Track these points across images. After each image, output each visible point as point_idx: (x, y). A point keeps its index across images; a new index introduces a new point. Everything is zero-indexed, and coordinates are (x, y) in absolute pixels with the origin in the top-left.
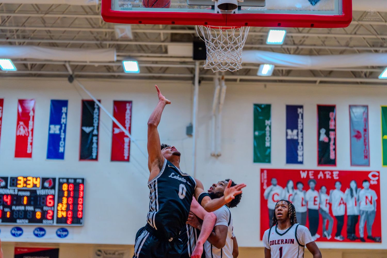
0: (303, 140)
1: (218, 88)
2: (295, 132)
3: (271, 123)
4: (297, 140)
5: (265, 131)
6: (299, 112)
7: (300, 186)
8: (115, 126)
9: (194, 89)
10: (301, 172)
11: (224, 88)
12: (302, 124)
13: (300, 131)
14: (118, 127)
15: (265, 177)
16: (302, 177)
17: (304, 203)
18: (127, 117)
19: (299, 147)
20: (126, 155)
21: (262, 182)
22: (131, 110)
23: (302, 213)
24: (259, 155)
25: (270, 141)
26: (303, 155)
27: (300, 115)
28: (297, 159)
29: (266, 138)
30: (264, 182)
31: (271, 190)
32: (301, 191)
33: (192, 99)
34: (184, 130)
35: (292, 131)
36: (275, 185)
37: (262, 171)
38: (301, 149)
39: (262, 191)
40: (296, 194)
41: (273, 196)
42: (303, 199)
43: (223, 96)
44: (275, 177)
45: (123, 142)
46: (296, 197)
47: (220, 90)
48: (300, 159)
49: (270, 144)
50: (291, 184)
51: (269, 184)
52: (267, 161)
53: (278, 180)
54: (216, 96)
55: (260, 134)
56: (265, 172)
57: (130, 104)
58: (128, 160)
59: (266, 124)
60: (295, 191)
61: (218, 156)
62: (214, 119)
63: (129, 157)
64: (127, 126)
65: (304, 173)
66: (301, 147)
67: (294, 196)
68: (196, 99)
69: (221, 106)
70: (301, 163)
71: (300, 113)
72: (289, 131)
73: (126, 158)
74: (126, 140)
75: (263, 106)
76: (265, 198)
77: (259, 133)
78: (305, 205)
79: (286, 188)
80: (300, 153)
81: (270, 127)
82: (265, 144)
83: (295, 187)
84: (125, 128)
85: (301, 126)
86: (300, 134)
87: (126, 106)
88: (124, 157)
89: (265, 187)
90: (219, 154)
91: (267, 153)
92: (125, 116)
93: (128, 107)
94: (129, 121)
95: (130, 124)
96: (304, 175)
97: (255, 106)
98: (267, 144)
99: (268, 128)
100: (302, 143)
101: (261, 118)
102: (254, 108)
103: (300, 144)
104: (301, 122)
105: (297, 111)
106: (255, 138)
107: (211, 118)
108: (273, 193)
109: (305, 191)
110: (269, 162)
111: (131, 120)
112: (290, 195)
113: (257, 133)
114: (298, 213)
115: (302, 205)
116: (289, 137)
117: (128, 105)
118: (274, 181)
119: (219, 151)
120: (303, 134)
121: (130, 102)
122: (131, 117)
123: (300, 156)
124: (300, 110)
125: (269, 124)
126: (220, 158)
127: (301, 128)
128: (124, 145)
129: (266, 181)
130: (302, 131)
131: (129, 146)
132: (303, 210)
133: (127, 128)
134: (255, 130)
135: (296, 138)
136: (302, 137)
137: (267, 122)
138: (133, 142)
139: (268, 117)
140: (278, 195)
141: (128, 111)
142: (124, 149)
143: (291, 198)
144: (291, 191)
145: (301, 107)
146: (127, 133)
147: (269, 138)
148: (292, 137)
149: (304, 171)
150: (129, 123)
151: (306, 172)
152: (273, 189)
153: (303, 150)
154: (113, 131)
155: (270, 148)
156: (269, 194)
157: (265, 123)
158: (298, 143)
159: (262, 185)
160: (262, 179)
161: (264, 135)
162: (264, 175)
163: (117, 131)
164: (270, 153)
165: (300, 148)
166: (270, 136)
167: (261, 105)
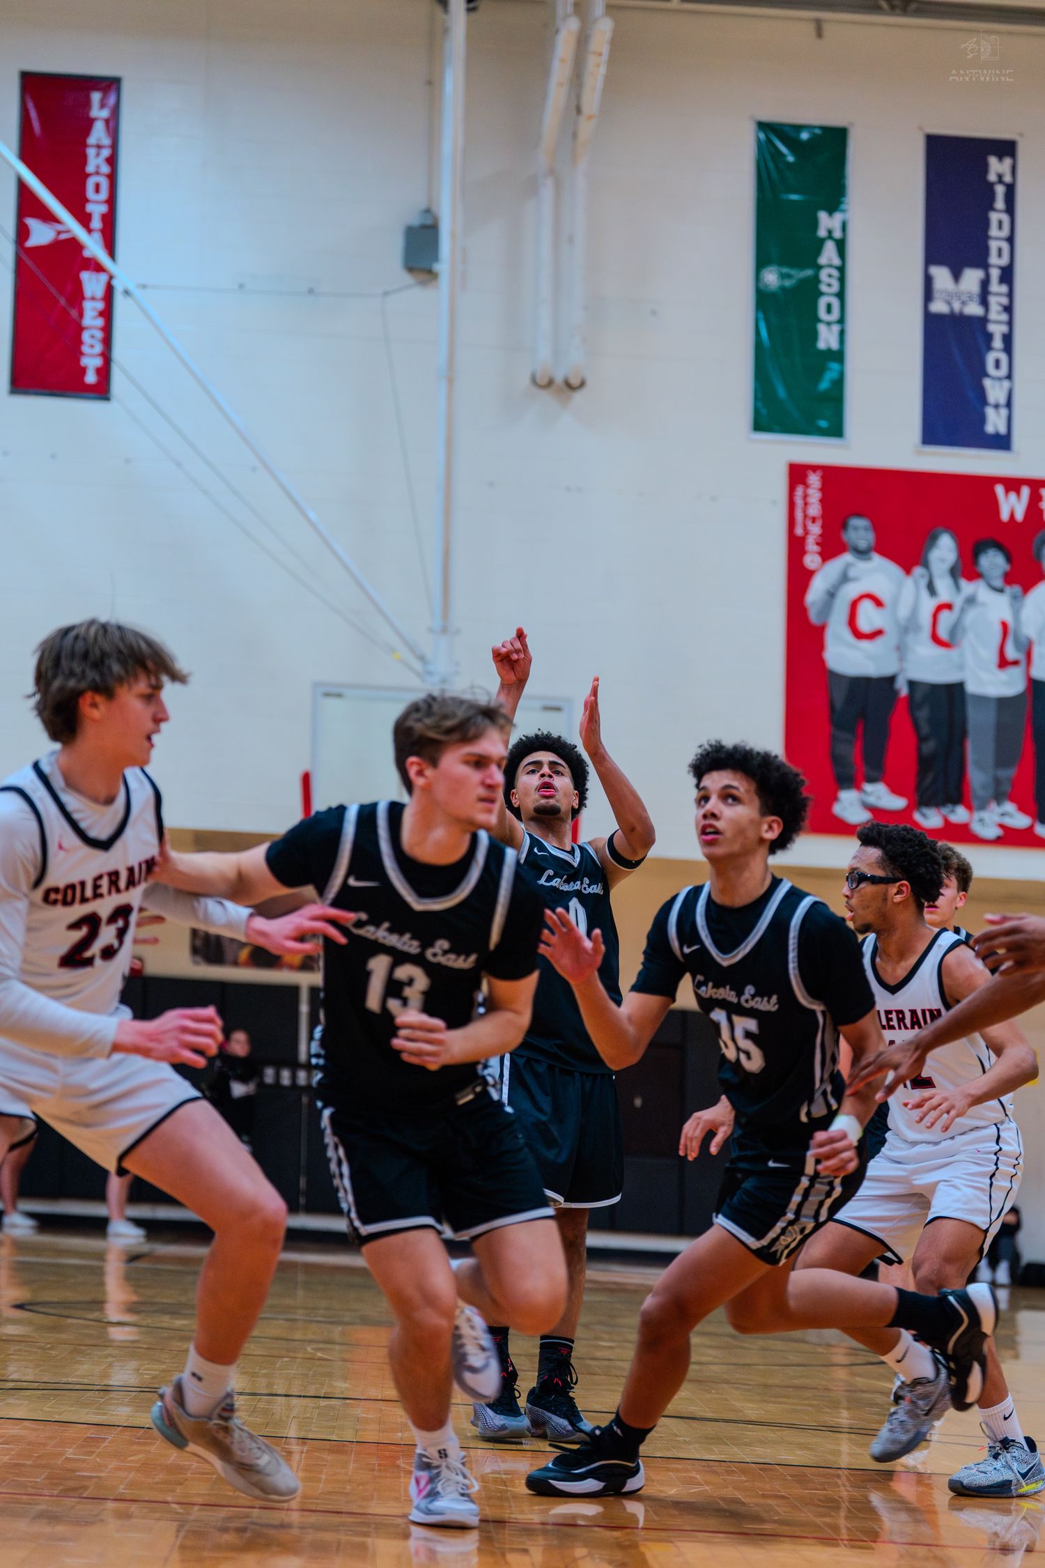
0: (1010, 323)
1: (569, 28)
2: (972, 277)
3: (844, 227)
4: (984, 321)
5: (819, 268)
6: (992, 177)
7: (993, 562)
8: (28, 205)
9: (446, 31)
10: (999, 490)
11: (604, 28)
12: (1011, 240)
13: (995, 273)
14: (48, 217)
15: (815, 509)
16: (1005, 516)
17: (1011, 653)
18: (95, 162)
19: (991, 358)
20: (91, 362)
21: (799, 531)
22: (113, 126)
23: (1003, 703)
24: (781, 392)
25: (841, 321)
26: (1009, 404)
27: (1000, 190)
28: (982, 420)
29: (822, 303)
30: (806, 532)
31: (845, 578)
32: (1001, 591)
33: (432, 83)
34: (396, 246)
35: (957, 276)
36: (862, 553)
37: (798, 474)
38: (1004, 371)
39: (798, 579)
40: (971, 601)
41: (854, 606)
42: (1005, 626)
43: (597, 71)
44: (860, 514)
45: (77, 296)
46: (971, 616)
47: (583, 40)
48: (994, 422)
49: (842, 333)
50: (944, 550)
51: (832, 547)
52: (823, 424)
53: (877, 527)
54: (560, 71)
55: (788, 283)
56: (814, 480)
57: (112, 100)
58: (101, 390)
59: (822, 233)
60: (967, 587)
61: (571, 387)
62: (547, 192)
63: (104, 372)
64: (96, 209)
65: (1013, 496)
66: (1003, 358)
67: (963, 611)
68: (453, 82)
69: (586, 128)
70: (1002, 442)
71: (1000, 178)
72: (941, 275)
73: (91, 378)
74: (92, 284)
75: (805, 136)
76: (814, 617)
77: (783, 276)
78: (1016, 663)
79: (918, 571)
80: (995, 391)
81: (841, 246)
82: (814, 336)
83: (967, 569)
84: (84, 219)
85: (1005, 246)
86: (995, 287)
87: (87, 104)
88: (83, 371)
89: (811, 560)
90: (575, 381)
91: (824, 385)
92: (84, 159)
93: (99, 112)
94: (104, 183)
95: (112, 201)
96: (1012, 506)
97: (762, 136)
98: (827, 338)
99: (829, 254)
100: (1008, 340)
101: (794, 197)
102: (759, 141)
103: (998, 343)
104: (1005, 232)
105: (985, 168)
106: (764, 300)
107: (532, 188)
108: (851, 591)
109: (1017, 589)
110: (836, 430)
111: (112, 178)
112: (940, 608)
113: (771, 278)
114: (982, 700)
115: (1003, 663)
116: (938, 307)
117: (96, 97)
118: (860, 531)
119: (571, 364)
120: (1010, 295)
121: (110, 85)
122: (112, 161)
123: (997, 406)
124: (997, 167)
125: (838, 234)
126: (578, 397)
127: (1004, 261)
128: (81, 315)
129: (816, 529)
130: (1007, 275)
131: (107, 314)
132: (1009, 684)
133: (96, 223)
134: (762, 261)
135: (974, 309)
136: (1008, 309)
137: (827, 222)
138: (127, 292)
139: (834, 196)
140: (878, 603)
141: (98, 134)
142: (80, 329)
143: (946, 618)
144: (945, 589)
145: (1006, 149)
146: (93, 246)
147: (835, 302)
148: (957, 306)
149: (1013, 485)
150: (104, 195)
151: (1025, 491)
152: (852, 573)
153: (1009, 377)
154: (22, 233)
155: (838, 356)
156: (832, 595)
157: (815, 224)
158: (989, 337)
159: (796, 547)
160: (799, 515)
161: (810, 289)
162: (805, 496)
163: (41, 234)
164: (839, 383)
165: (997, 364)
166: (841, 295)
167: (799, 128)
